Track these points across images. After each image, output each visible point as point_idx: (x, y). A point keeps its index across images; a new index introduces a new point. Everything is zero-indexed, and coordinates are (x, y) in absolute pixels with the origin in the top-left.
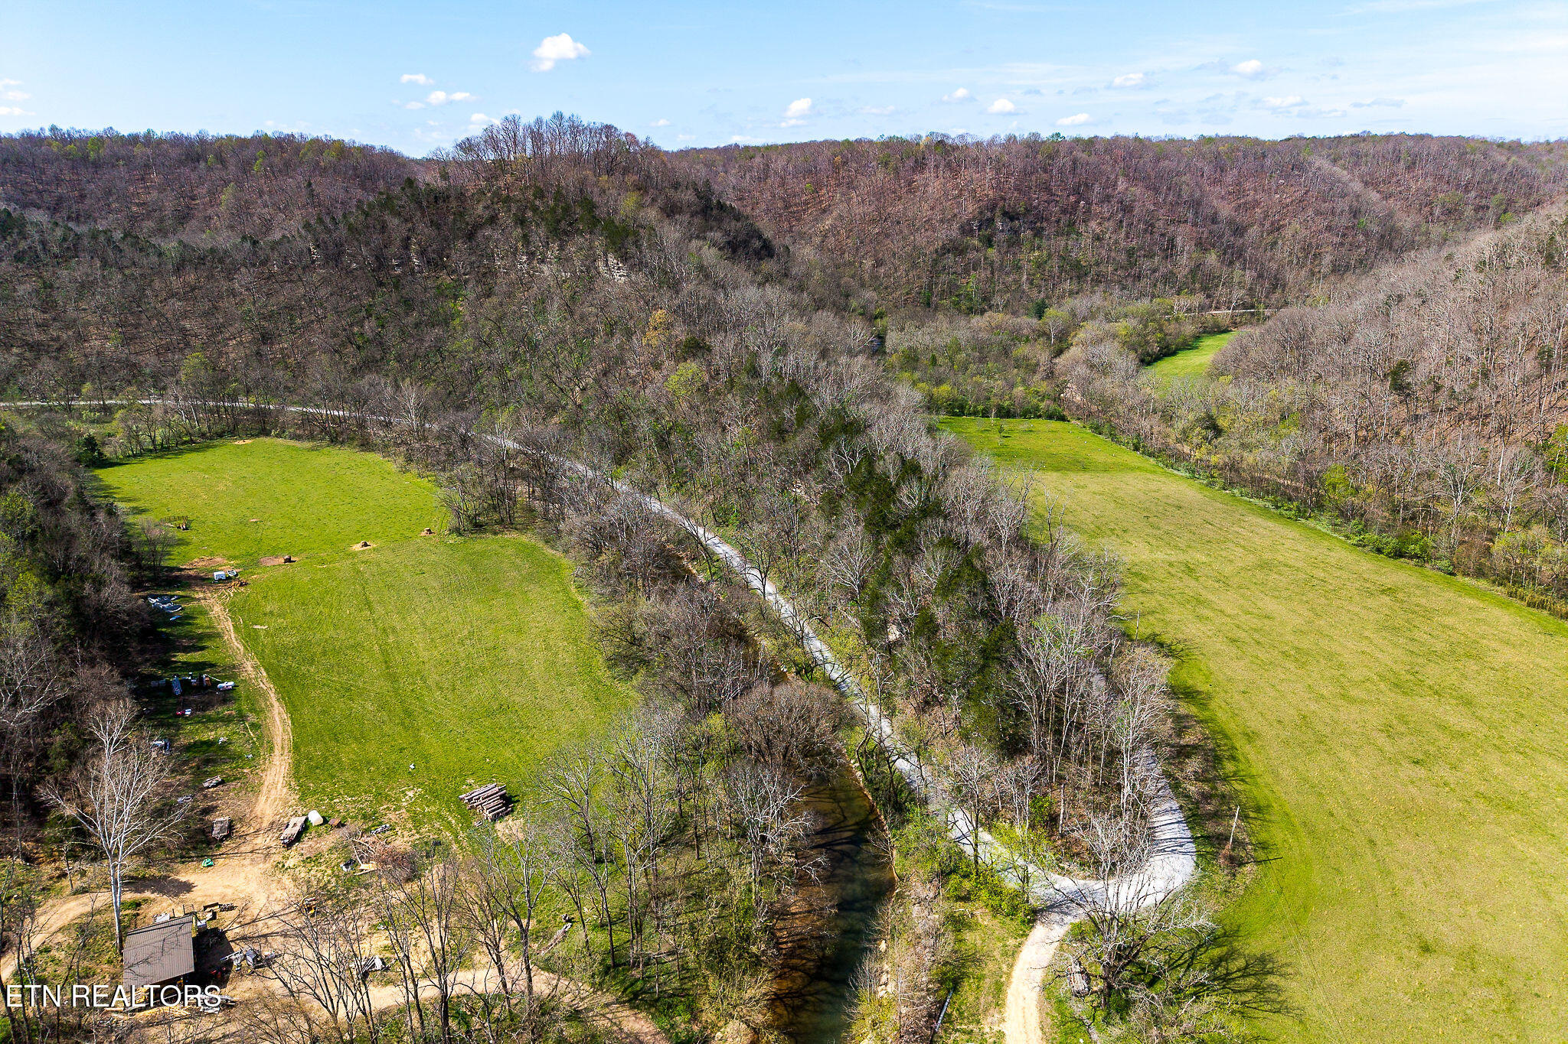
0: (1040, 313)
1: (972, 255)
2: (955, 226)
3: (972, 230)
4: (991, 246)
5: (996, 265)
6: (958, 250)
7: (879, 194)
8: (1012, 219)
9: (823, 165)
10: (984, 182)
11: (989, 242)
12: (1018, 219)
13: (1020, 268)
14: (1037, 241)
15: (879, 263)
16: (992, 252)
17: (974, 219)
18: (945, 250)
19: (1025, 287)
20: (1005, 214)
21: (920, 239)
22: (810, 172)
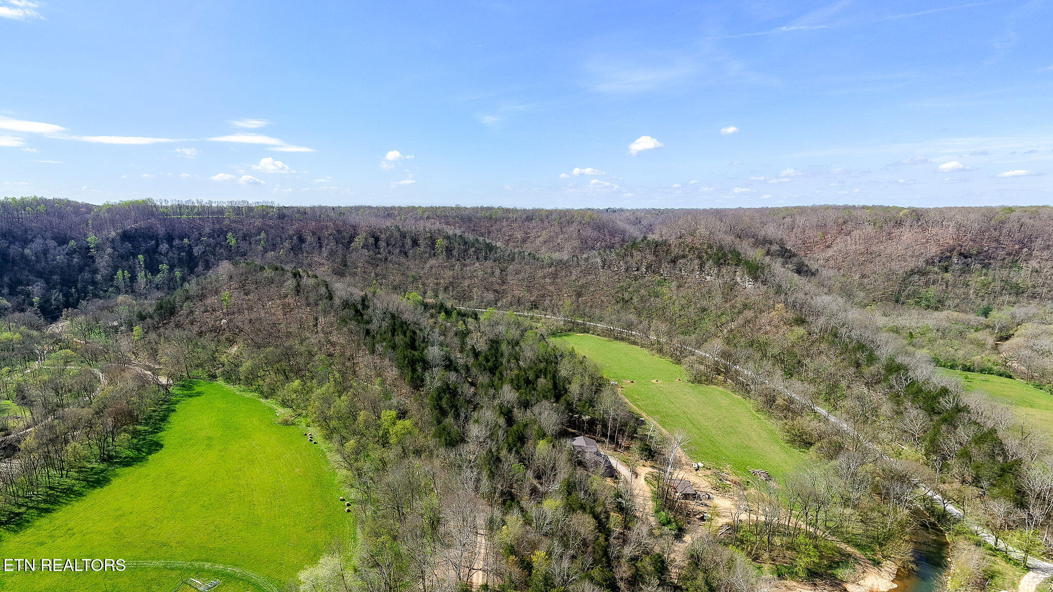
0: (986, 313)
1: (932, 277)
2: (921, 260)
3: (933, 262)
4: (947, 272)
5: (950, 283)
6: (922, 273)
7: (868, 239)
8: (966, 257)
9: (830, 223)
10: (947, 236)
11: (946, 270)
12: (971, 257)
13: (969, 285)
14: (984, 271)
15: (863, 276)
16: (948, 276)
17: (936, 256)
18: (912, 273)
19: (972, 296)
20: (961, 254)
21: (895, 266)
22: (822, 226)
